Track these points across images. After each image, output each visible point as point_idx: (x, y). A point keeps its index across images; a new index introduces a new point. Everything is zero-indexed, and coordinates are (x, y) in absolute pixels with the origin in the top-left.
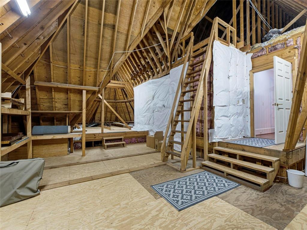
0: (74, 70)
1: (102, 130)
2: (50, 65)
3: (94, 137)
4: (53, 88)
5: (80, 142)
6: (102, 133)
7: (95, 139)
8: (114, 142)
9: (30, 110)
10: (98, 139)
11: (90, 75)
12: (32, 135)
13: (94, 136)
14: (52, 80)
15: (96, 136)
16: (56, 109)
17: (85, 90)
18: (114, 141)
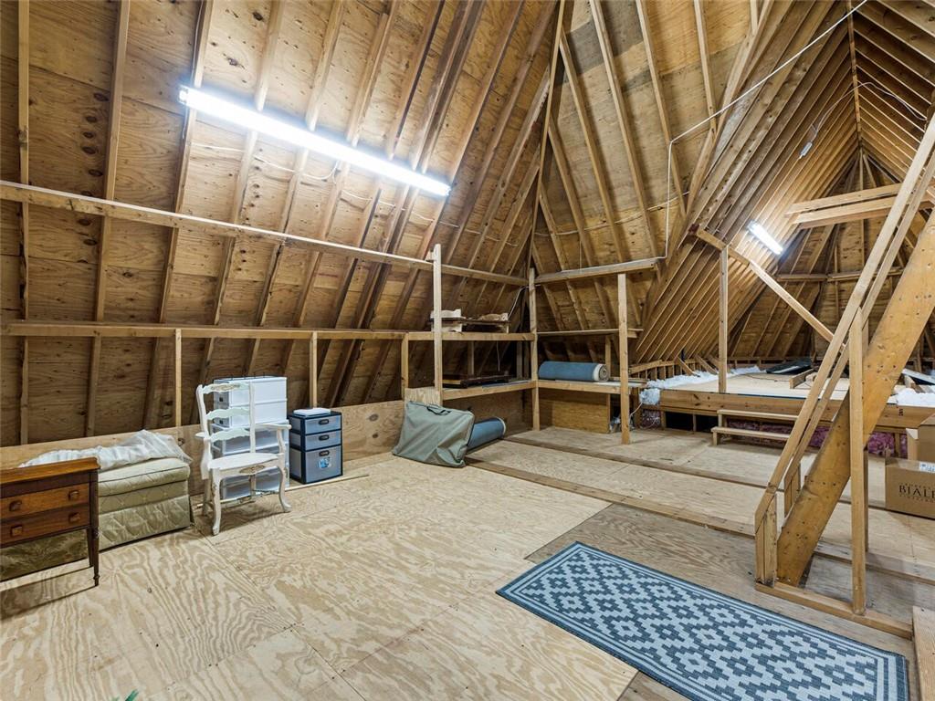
0: (595, 232)
1: (722, 384)
2: (550, 237)
3: (696, 401)
4: (568, 283)
5: (657, 411)
6: (722, 393)
7: (697, 407)
8: (765, 430)
9: (535, 332)
10: (705, 409)
11: (633, 230)
12: (539, 378)
13: (694, 399)
14: (562, 267)
15: (702, 399)
16: (590, 325)
17: (622, 273)
18: (767, 427)
